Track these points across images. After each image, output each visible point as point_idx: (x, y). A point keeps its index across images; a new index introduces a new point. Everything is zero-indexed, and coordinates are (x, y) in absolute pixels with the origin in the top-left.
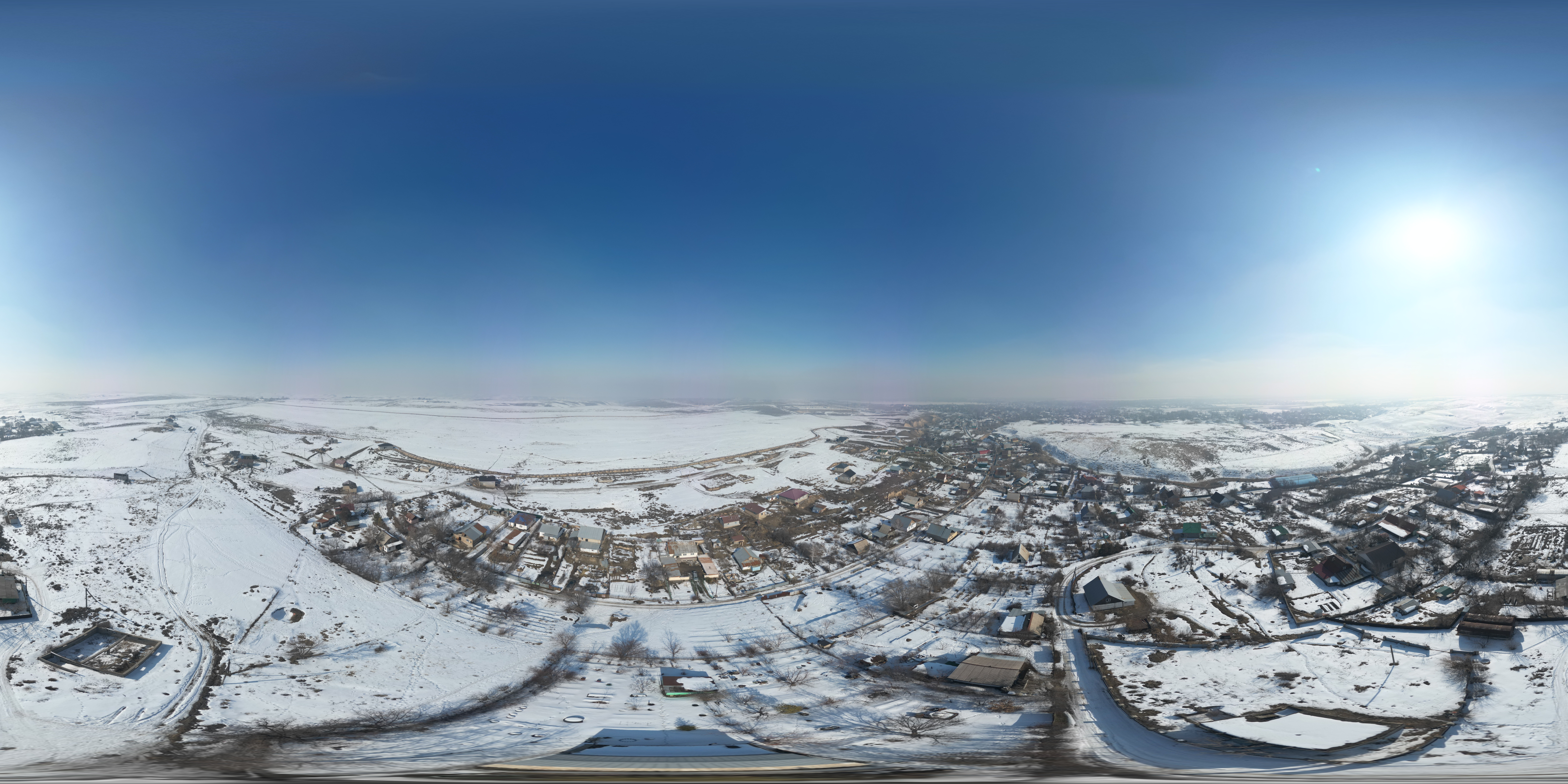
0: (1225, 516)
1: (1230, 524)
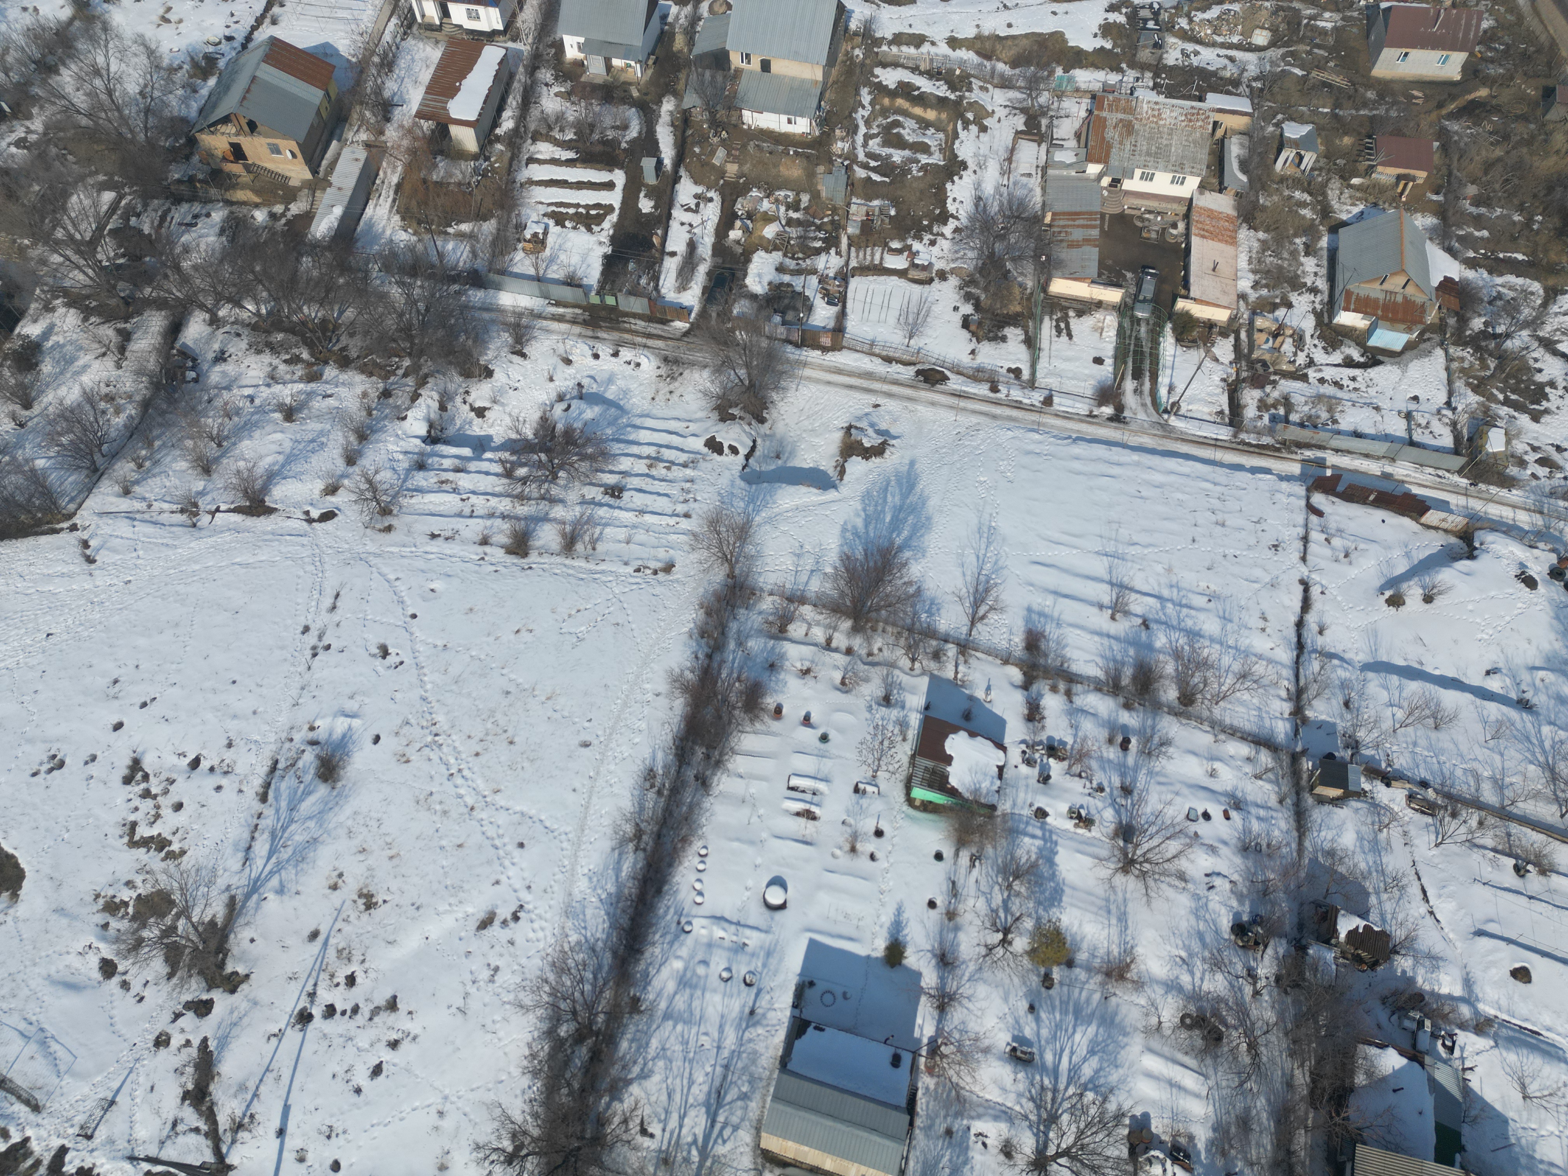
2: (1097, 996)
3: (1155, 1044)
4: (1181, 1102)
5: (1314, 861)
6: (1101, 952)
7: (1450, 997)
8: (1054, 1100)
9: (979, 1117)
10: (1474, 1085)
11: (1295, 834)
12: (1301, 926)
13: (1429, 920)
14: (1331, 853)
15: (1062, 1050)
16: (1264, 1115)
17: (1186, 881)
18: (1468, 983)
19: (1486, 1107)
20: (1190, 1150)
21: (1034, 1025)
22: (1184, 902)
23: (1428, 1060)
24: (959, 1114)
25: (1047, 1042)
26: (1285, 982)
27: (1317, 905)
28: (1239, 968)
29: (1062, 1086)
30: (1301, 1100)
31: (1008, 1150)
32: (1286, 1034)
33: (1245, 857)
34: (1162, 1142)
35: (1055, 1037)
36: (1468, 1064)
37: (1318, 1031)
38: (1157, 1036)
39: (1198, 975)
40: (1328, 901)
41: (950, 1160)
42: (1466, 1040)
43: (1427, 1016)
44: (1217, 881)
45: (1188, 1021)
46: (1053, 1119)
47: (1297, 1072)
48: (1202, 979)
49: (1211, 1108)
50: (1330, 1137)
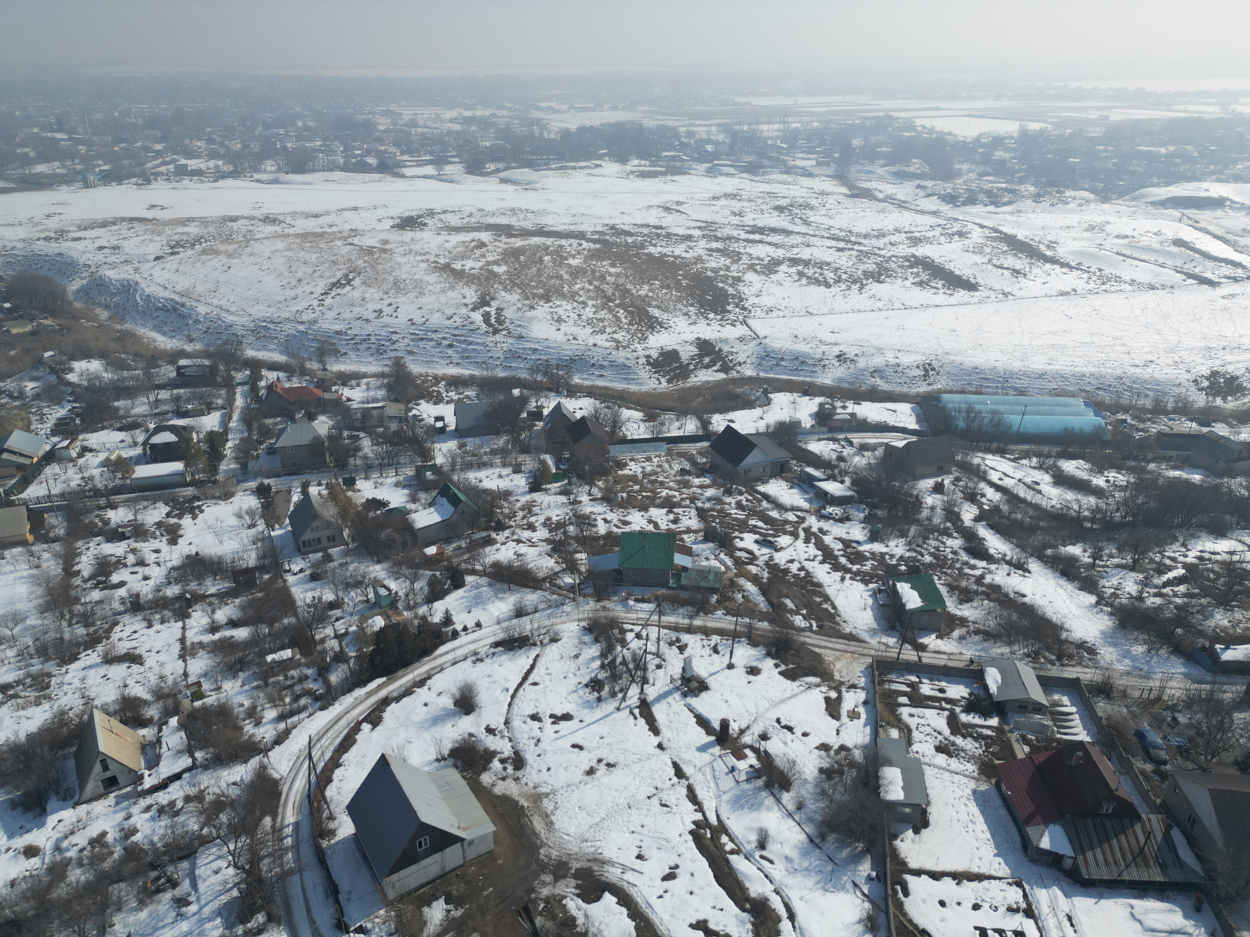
0: (754, 513)
1: (764, 542)
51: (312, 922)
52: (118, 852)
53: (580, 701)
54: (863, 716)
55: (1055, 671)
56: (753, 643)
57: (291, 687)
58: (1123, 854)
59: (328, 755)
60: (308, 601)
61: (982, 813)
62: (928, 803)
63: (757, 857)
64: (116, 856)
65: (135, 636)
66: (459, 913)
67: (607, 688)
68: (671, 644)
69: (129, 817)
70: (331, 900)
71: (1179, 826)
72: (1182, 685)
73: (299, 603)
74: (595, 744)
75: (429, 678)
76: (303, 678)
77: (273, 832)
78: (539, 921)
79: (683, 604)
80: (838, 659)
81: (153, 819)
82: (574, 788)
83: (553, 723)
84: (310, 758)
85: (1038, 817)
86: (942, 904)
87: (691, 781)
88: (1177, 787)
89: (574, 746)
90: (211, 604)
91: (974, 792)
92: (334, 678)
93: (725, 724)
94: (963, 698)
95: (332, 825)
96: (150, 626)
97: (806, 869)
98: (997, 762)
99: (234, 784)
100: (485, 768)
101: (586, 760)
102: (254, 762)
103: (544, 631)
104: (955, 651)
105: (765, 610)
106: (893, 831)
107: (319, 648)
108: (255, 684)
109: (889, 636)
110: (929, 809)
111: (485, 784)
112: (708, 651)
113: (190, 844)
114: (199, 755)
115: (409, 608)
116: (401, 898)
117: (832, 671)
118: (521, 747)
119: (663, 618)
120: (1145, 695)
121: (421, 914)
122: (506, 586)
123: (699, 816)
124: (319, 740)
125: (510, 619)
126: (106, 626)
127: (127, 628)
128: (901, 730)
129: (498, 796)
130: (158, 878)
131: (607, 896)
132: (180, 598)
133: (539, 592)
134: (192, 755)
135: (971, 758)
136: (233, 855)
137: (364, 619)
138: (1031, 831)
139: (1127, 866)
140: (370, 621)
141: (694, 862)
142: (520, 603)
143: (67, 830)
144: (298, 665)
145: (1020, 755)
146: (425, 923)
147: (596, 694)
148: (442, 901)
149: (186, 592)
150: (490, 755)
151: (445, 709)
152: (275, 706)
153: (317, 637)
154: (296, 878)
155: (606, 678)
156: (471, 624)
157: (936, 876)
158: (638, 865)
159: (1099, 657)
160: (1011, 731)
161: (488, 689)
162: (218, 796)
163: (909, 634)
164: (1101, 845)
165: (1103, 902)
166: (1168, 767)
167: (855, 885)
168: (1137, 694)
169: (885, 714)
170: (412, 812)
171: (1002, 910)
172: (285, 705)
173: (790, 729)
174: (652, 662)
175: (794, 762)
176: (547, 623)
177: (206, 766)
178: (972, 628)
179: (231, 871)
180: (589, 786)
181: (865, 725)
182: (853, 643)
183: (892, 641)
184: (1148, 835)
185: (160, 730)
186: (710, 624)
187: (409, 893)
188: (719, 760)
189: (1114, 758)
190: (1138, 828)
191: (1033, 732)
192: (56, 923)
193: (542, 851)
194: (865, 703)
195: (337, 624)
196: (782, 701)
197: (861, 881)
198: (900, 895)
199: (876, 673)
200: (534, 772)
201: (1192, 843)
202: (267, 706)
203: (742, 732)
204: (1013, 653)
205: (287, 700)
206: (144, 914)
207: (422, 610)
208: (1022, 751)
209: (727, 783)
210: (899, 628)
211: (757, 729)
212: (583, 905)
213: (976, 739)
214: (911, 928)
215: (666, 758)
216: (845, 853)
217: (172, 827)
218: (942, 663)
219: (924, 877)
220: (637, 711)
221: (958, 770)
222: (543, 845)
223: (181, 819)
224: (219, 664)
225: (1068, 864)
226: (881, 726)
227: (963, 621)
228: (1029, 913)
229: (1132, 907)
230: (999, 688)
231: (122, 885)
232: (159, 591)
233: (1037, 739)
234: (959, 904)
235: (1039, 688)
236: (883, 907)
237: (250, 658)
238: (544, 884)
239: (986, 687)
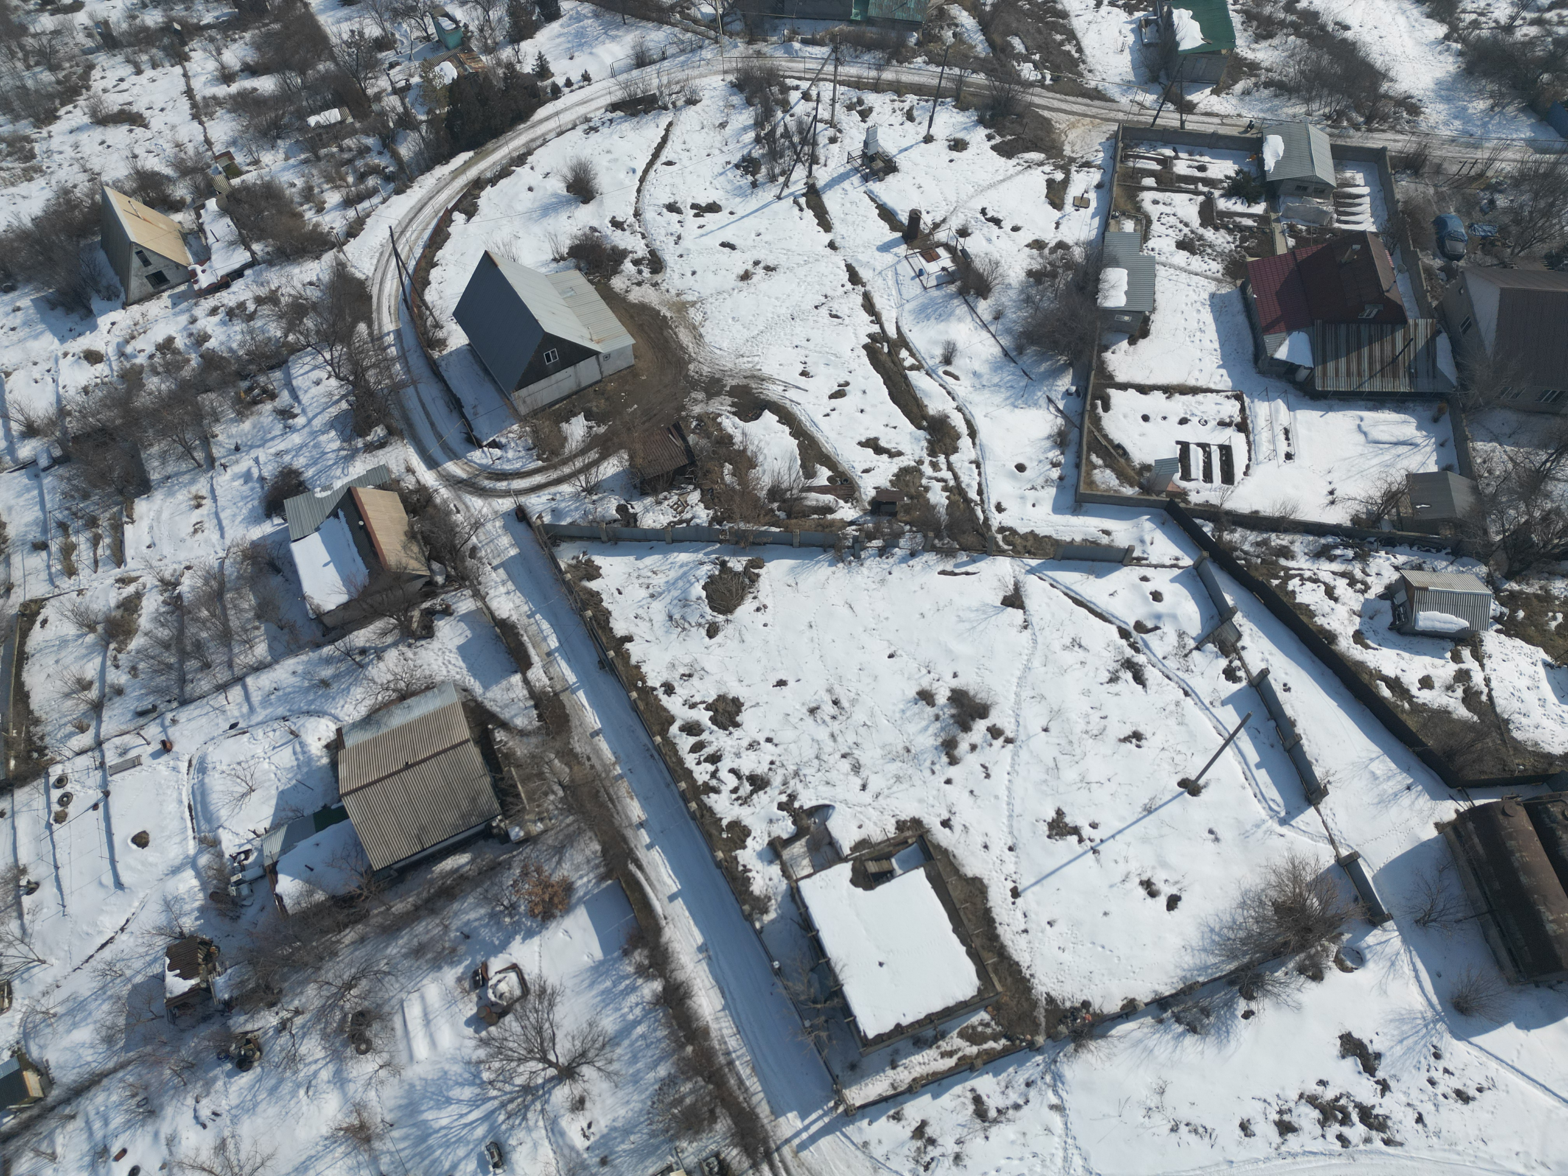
2: (396, 1134)
3: (403, 1057)
4: (437, 1006)
5: (126, 1048)
6: (350, 1161)
7: (198, 875)
8: (511, 1101)
9: (572, 1148)
10: (267, 824)
11: (105, 1082)
12: (206, 1018)
13: (131, 927)
14: (109, 1040)
15: (466, 1125)
16: (401, 942)
17: (224, 1141)
18: (176, 871)
19: (278, 809)
20: (470, 974)
21: (462, 1166)
22: (247, 1128)
23: (268, 862)
24: (584, 1166)
25: (468, 1143)
26: (271, 998)
27: (174, 1019)
28: (284, 1038)
29: (496, 1103)
30: (366, 926)
31: (579, 1105)
32: (319, 969)
33: (161, 1107)
34: (480, 998)
35: (459, 1140)
36: (252, 836)
37: (299, 948)
38: (395, 1062)
39: (314, 1067)
40: (164, 1013)
41: (623, 1142)
42: (230, 845)
43: (228, 882)
44: (205, 1113)
45: (363, 1047)
46: (526, 1089)
47: (347, 941)
48: (316, 1061)
49: (425, 982)
50: (384, 890)
51: (439, 436)
52: (195, 360)
53: (729, 187)
54: (1093, 204)
55: (1357, 139)
56: (962, 106)
57: (350, 161)
58: (1371, 363)
59: (418, 252)
60: (345, 37)
61: (1216, 320)
62: (1154, 310)
63: (941, 373)
64: (194, 363)
65: (123, 86)
66: (602, 429)
67: (764, 170)
68: (850, 108)
69: (194, 320)
70: (455, 414)
71: (1448, 331)
72: (1518, 156)
73: (334, 40)
74: (750, 243)
75: (530, 153)
76: (364, 151)
77: (372, 341)
78: (692, 439)
79: (869, 47)
80: (1073, 126)
81: (223, 323)
82: (726, 295)
83: (696, 215)
84: (397, 255)
85: (1282, 324)
86: (1146, 418)
87: (868, 288)
88: (1464, 286)
89: (723, 245)
90: (212, 40)
91: (1213, 296)
92: (406, 150)
93: (915, 216)
94: (1227, 177)
95: (440, 334)
96: (139, 72)
97: (996, 385)
98: (1250, 259)
99: (311, 284)
100: (615, 271)
101: (739, 262)
102: (328, 257)
103: (676, 88)
104: (1233, 112)
105: (983, 55)
106: (1104, 342)
107: (375, 107)
108: (303, 156)
109: (1146, 91)
110: (1152, 317)
111: (617, 290)
112: (899, 117)
113: (277, 353)
114: (257, 247)
115: (488, 50)
116: (535, 413)
117: (1063, 144)
118: (657, 245)
119: (840, 69)
120: (1464, 171)
121: (560, 430)
122: (619, 18)
123: (876, 328)
124: (402, 233)
125: (629, 69)
126: (80, 70)
127: (108, 74)
128: (1138, 221)
129: (635, 305)
130: (250, 389)
131: (767, 414)
132: (166, 29)
133: (665, 27)
134: (248, 248)
135: (1219, 255)
136: (331, 365)
137: (427, 66)
138: (1269, 340)
139: (1371, 377)
140: (437, 69)
141: (866, 379)
142: (641, 45)
143: (126, 333)
144: (353, 132)
145: (1281, 250)
146: (566, 439)
147: (750, 178)
148: (581, 417)
149: (171, 20)
150: (619, 255)
151: (555, 195)
152: (337, 187)
153: (370, 92)
154: (411, 390)
155: (763, 155)
156: (576, 77)
157: (1143, 389)
158: (802, 381)
159: (1422, 117)
160: (1278, 220)
161: (608, 169)
162: (296, 298)
163: (1175, 89)
164: (1348, 354)
165: (1330, 414)
166: (1462, 263)
167: (1050, 400)
168: (1454, 169)
169: (1122, 202)
170: (533, 322)
171: (1212, 423)
172: (348, 186)
173: (997, 222)
174: (824, 133)
175: (997, 263)
176: (681, 76)
177: (271, 261)
178: (1263, 78)
179: (333, 382)
180: (744, 293)
181: (1093, 217)
182: (1097, 103)
183: (1149, 99)
184: (1407, 343)
185: (199, 216)
186: (906, 78)
187: (543, 409)
188: (905, 262)
189: (1398, 252)
190: (1399, 335)
191: (1305, 220)
192: (151, 432)
193: (691, 367)
194: (1099, 186)
195: (392, 72)
196: (991, 186)
197: (1057, 396)
198: (1100, 410)
199: (1121, 145)
200: (676, 276)
201: (1456, 349)
202: (326, 186)
203: (936, 226)
204: (1308, 114)
205: (350, 179)
206: (247, 425)
207: (506, 53)
208: (1284, 244)
209: (913, 289)
210: (1163, 80)
211: (955, 223)
212: (741, 423)
213: (1230, 231)
214: (1104, 443)
215: (838, 260)
216: (1044, 367)
217: (251, 332)
218: (1210, 129)
219: (1131, 391)
220: (802, 201)
221: (1199, 270)
222: (691, 360)
223: (258, 323)
224: (247, 128)
225: (1302, 375)
226: (1114, 217)
227: (1253, 67)
228: (1242, 427)
229: (1362, 419)
230: (1277, 163)
231: (212, 396)
232: (134, 17)
233: (1308, 231)
234: (1165, 418)
235: (1330, 162)
236: (1077, 423)
237: (286, 120)
238: (696, 401)
239: (1261, 162)
